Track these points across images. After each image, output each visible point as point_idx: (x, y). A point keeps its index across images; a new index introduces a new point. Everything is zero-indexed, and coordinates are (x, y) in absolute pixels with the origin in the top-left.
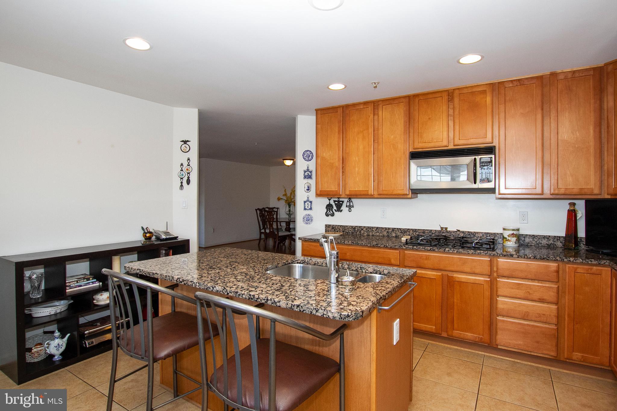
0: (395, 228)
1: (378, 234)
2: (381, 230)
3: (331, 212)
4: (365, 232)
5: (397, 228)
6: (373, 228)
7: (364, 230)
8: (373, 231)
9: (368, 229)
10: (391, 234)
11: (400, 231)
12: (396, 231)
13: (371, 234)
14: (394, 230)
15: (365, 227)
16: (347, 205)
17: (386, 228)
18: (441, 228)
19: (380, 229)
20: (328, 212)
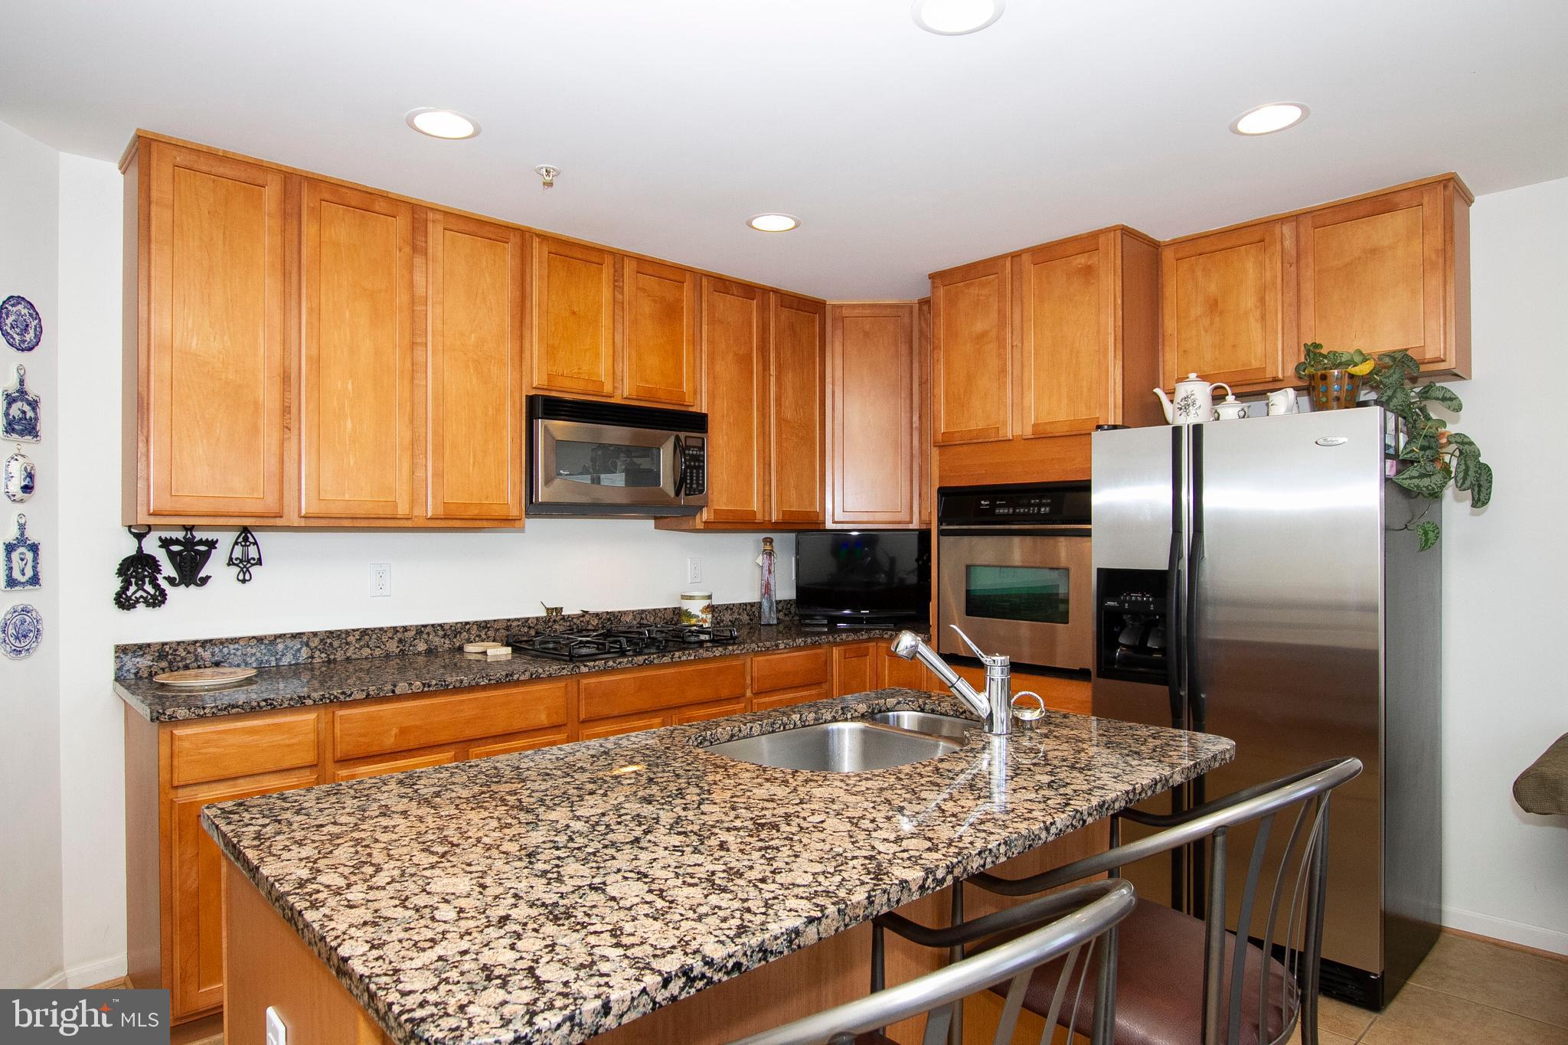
0: (425, 626)
1: (366, 652)
2: (379, 639)
3: (148, 587)
4: (318, 653)
5: (433, 625)
6: (347, 633)
7: (312, 645)
8: (347, 643)
9: (329, 641)
10: (411, 645)
11: (441, 633)
12: (428, 634)
13: (340, 656)
14: (422, 632)
15: (315, 634)
16: (234, 556)
17: (395, 630)
18: (548, 609)
19: (374, 636)
20: (133, 588)
